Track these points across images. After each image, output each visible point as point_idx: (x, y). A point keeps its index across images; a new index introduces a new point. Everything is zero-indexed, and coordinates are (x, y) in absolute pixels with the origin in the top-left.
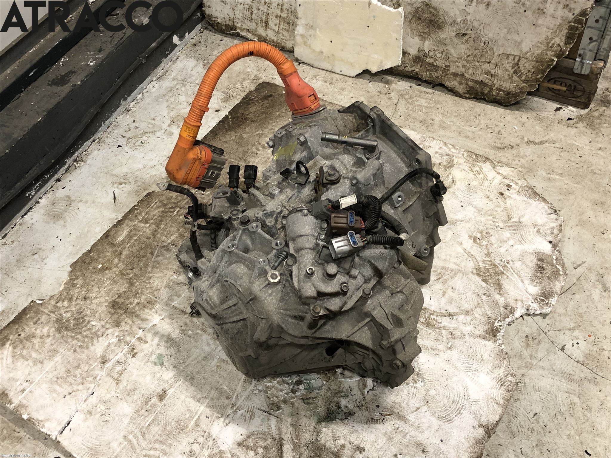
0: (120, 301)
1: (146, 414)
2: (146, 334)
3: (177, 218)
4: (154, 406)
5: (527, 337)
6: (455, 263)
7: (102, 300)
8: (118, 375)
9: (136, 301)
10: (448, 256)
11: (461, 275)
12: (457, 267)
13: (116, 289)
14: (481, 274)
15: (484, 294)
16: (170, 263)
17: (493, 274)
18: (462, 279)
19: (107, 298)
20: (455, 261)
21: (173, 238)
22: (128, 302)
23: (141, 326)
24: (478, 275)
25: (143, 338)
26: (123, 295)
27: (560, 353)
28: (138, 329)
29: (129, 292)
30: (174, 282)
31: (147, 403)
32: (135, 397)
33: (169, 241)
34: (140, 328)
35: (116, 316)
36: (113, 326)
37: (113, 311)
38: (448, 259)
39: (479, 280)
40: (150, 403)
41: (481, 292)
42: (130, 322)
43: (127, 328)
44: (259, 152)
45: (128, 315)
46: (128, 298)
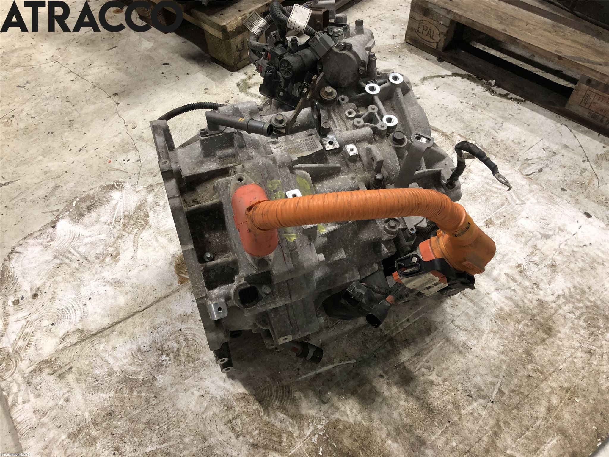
0: (541, 334)
1: (505, 214)
2: (506, 283)
4: (498, 218)
5: (155, 176)
6: (157, 241)
7: (566, 343)
8: (535, 253)
9: (521, 326)
10: (157, 249)
11: (161, 229)
12: (159, 238)
13: (549, 352)
14: (143, 223)
15: (159, 205)
16: (476, 366)
17: (134, 219)
18: (165, 225)
19: (560, 343)
20: (155, 244)
21: (470, 408)
22: (531, 329)
23: (513, 293)
24: (147, 223)
25: (509, 280)
26: (539, 341)
27: (143, 159)
28: (516, 290)
29: (531, 342)
30: (473, 335)
31: (504, 222)
32: (516, 229)
33: (475, 405)
34: (514, 290)
35: (546, 316)
36: (547, 303)
37: (550, 323)
38: (160, 247)
39: (152, 219)
40: (501, 220)
41: (158, 209)
42: (526, 301)
43: (529, 296)
45: (530, 311)
46: (533, 335)
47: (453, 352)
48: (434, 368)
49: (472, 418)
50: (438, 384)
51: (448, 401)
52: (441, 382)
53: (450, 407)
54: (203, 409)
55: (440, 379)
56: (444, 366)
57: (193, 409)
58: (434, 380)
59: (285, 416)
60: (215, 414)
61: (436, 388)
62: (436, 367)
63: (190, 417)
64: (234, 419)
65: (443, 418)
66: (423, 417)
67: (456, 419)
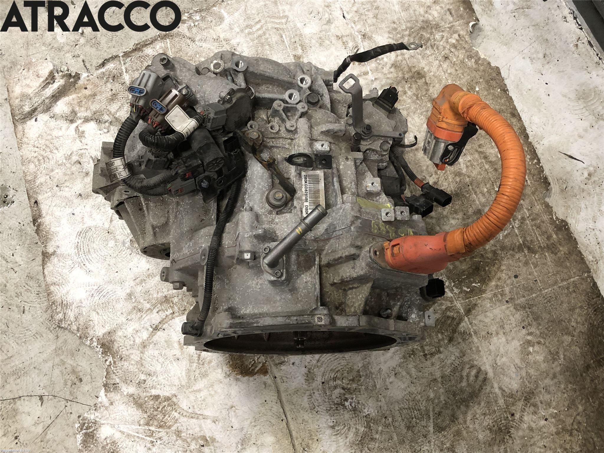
0: (421, 82)
1: (293, 40)
2: (367, 81)
3: (488, 186)
4: (295, 49)
5: (81, 380)
6: (199, 391)
7: (434, 69)
8: (345, 41)
9: (409, 93)
10: (213, 393)
11: (184, 383)
12: (195, 388)
13: (437, 85)
14: (166, 403)
15: (145, 381)
17: (155, 413)
18: (179, 378)
19: (432, 73)
20: (203, 394)
22: (414, 86)
23: (378, 82)
24: (168, 399)
25: (364, 77)
26: (425, 87)
28: (376, 77)
29: (425, 93)
31: (302, 46)
32: (314, 41)
34: (375, 79)
35: (406, 69)
36: (396, 61)
37: (413, 70)
38: (210, 389)
39: (164, 392)
40: (300, 48)
41: (149, 382)
42: (389, 76)
43: (385, 70)
44: (524, 331)
45: (398, 78)
46: (418, 88)
47: (415, 155)
48: (424, 176)
49: (470, 168)
50: (438, 179)
51: (453, 178)
52: (437, 176)
53: (458, 179)
54: (408, 377)
55: (434, 176)
56: (425, 168)
57: (406, 385)
58: (434, 180)
59: (432, 308)
60: (415, 367)
61: (440, 182)
62: (424, 174)
63: (413, 389)
64: (424, 351)
65: (465, 188)
66: (460, 202)
67: (468, 179)
